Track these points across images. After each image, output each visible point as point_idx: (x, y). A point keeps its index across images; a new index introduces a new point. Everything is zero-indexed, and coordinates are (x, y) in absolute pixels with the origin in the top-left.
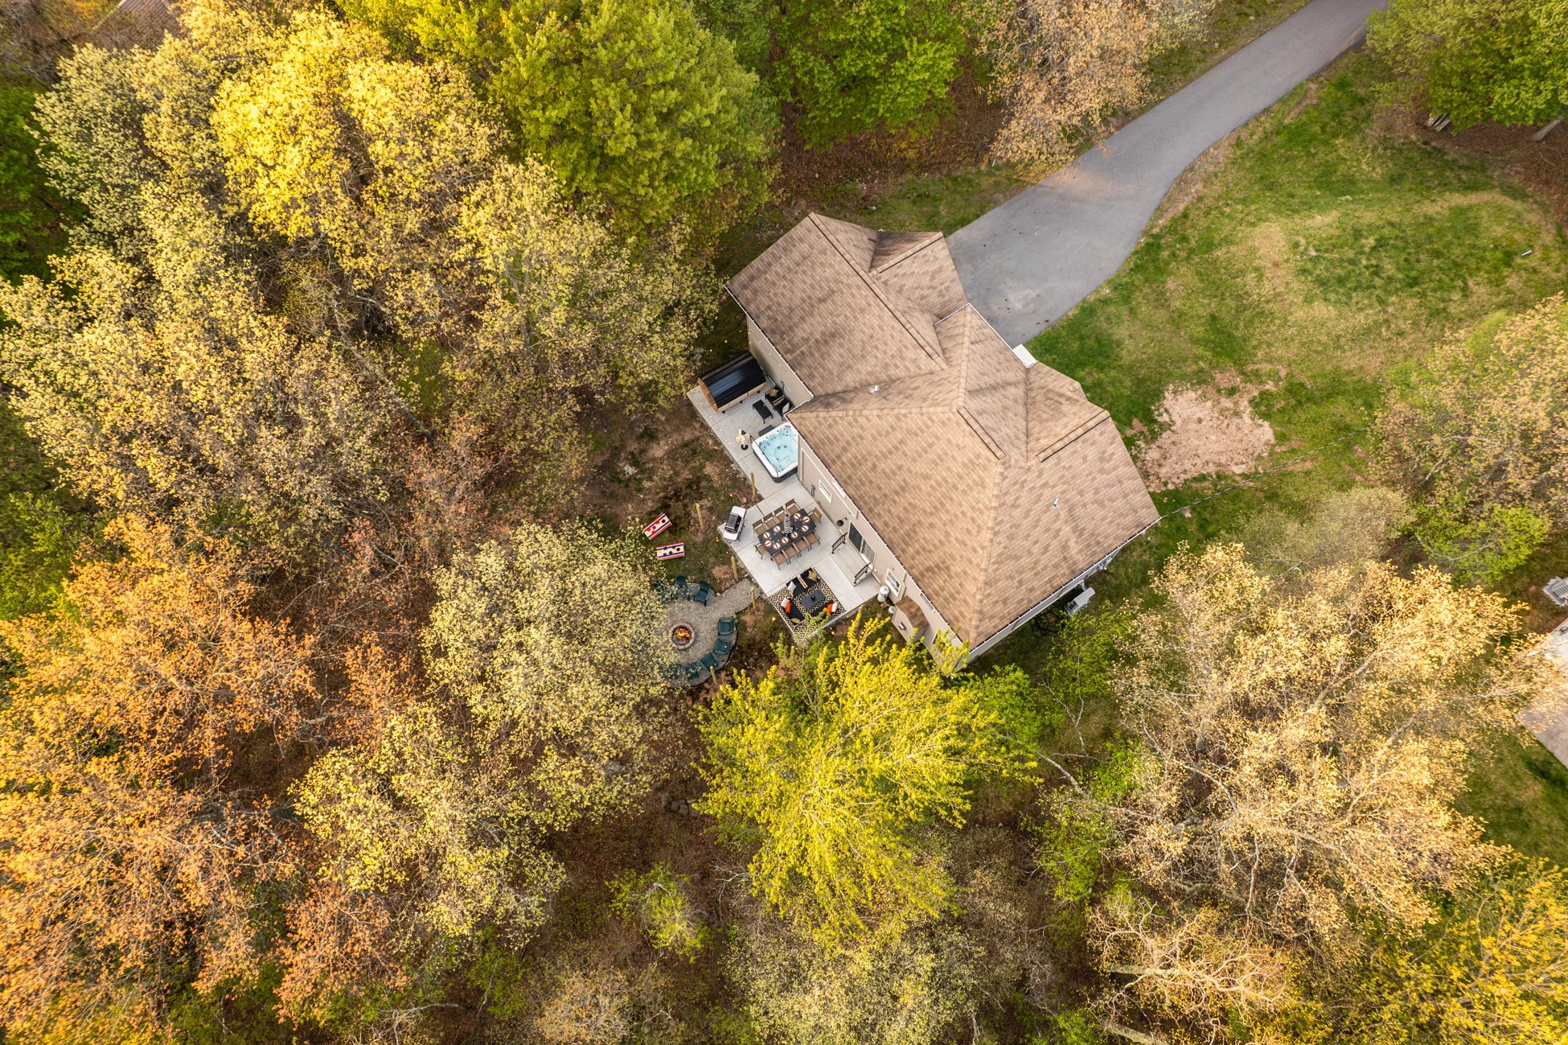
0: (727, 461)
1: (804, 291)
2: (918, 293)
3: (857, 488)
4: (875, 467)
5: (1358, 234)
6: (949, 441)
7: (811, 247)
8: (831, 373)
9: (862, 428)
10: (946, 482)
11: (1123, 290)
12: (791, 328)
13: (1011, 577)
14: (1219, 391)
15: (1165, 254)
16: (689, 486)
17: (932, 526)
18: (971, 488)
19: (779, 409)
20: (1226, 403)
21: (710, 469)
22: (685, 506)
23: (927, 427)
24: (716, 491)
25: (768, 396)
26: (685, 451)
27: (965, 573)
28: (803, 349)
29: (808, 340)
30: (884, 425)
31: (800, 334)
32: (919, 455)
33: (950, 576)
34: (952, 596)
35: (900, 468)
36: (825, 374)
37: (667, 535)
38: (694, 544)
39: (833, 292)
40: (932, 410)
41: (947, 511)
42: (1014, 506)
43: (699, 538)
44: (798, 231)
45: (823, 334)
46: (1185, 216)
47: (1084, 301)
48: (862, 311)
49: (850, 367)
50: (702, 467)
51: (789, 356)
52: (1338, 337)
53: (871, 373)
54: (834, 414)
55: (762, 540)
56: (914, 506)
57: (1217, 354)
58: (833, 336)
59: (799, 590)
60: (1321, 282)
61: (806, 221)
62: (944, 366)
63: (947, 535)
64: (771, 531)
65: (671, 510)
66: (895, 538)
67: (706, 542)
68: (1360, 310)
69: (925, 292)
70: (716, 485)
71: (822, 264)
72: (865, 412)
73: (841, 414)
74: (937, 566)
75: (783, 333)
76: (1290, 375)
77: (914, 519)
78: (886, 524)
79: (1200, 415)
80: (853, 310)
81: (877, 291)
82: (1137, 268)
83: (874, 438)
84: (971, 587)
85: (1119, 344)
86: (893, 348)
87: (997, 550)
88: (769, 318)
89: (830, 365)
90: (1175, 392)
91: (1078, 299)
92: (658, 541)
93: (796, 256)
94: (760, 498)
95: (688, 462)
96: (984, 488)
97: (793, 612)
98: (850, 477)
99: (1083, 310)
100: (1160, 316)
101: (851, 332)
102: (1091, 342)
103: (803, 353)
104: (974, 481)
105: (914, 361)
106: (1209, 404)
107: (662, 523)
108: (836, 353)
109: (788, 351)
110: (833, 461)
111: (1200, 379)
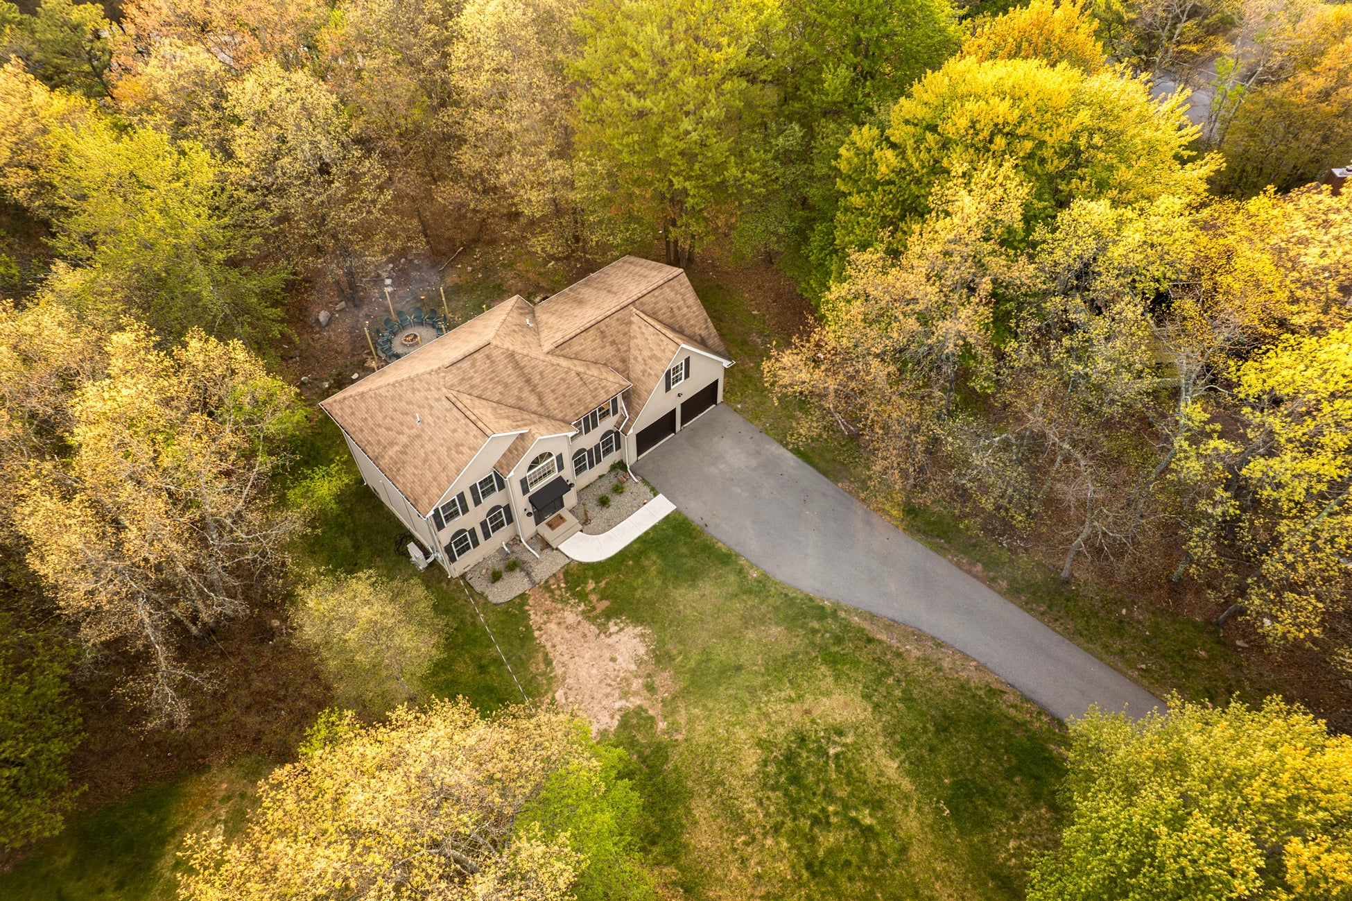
1: (618, 283)
11: (758, 588)
14: (649, 675)
15: (816, 625)
20: (637, 684)
42: (414, 390)
46: (870, 640)
47: (738, 555)
52: (723, 784)
57: (693, 672)
60: (790, 758)
68: (761, 803)
76: (675, 744)
79: (620, 660)
82: (791, 602)
85: (693, 586)
90: (643, 635)
91: (737, 549)
99: (728, 556)
100: (734, 620)
102: (691, 563)
106: (633, 667)
108: (566, 307)
111: (661, 657)
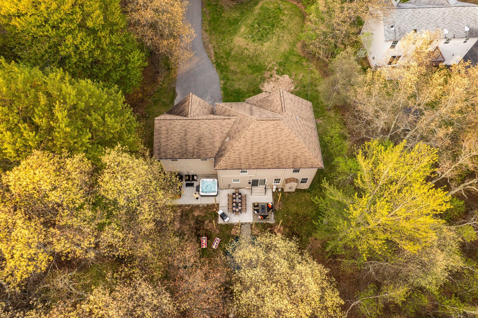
0: (197, 207)
1: (178, 138)
2: (201, 112)
3: (254, 165)
4: (252, 155)
5: (253, 26)
6: (263, 129)
7: (165, 126)
8: (211, 148)
9: (238, 150)
10: (274, 138)
11: (225, 78)
12: (186, 150)
13: (310, 143)
14: (269, 78)
15: (222, 64)
16: (197, 224)
17: (282, 152)
18: (281, 133)
19: (193, 180)
20: (273, 79)
21: (196, 214)
22: (203, 229)
23: (254, 132)
24: (205, 216)
25: (186, 180)
26: (184, 217)
27: (302, 153)
28: (196, 151)
29: (194, 148)
30: (243, 143)
31: (190, 149)
32: (260, 140)
33: (300, 158)
34: (305, 161)
35: (259, 148)
36: (210, 150)
37: (209, 241)
38: (218, 234)
39: (186, 130)
40: (250, 127)
41: (282, 145)
42: (293, 127)
43: (218, 231)
44: (157, 126)
45: (196, 142)
46: (216, 53)
47: (221, 88)
48: (199, 126)
49: (213, 142)
50: (193, 215)
51: (195, 157)
52: (275, 47)
53: (221, 138)
54: (227, 155)
55: (235, 211)
56: (273, 153)
57: (259, 72)
58: (199, 140)
59: (258, 211)
60: (260, 40)
61: (156, 122)
62: (235, 117)
63: (288, 150)
64: (233, 207)
65: (201, 234)
66: (277, 165)
67: (220, 230)
68: (272, 38)
69: (202, 111)
70: (203, 215)
71: (174, 127)
72: (234, 146)
73: (228, 153)
74: (294, 159)
75: (186, 153)
76: (277, 62)
77: (276, 155)
78: (271, 164)
79: (272, 86)
80: (197, 129)
81: (197, 118)
82: (221, 72)
83: (244, 149)
84: (307, 154)
85: (239, 89)
86: (218, 127)
87: (302, 140)
88: (177, 154)
89: (208, 147)
90: (262, 87)
91: (219, 89)
92: (209, 245)
93: (164, 132)
94: (218, 204)
95: (188, 219)
96: (283, 130)
97: (264, 217)
98: (249, 165)
99: (223, 90)
100: (239, 76)
101: (203, 134)
102: (234, 94)
103: (197, 152)
104: (280, 131)
105: (227, 124)
106: (271, 82)
107: (204, 240)
108: (206, 142)
109: (193, 156)
110: (240, 166)
111: (263, 80)
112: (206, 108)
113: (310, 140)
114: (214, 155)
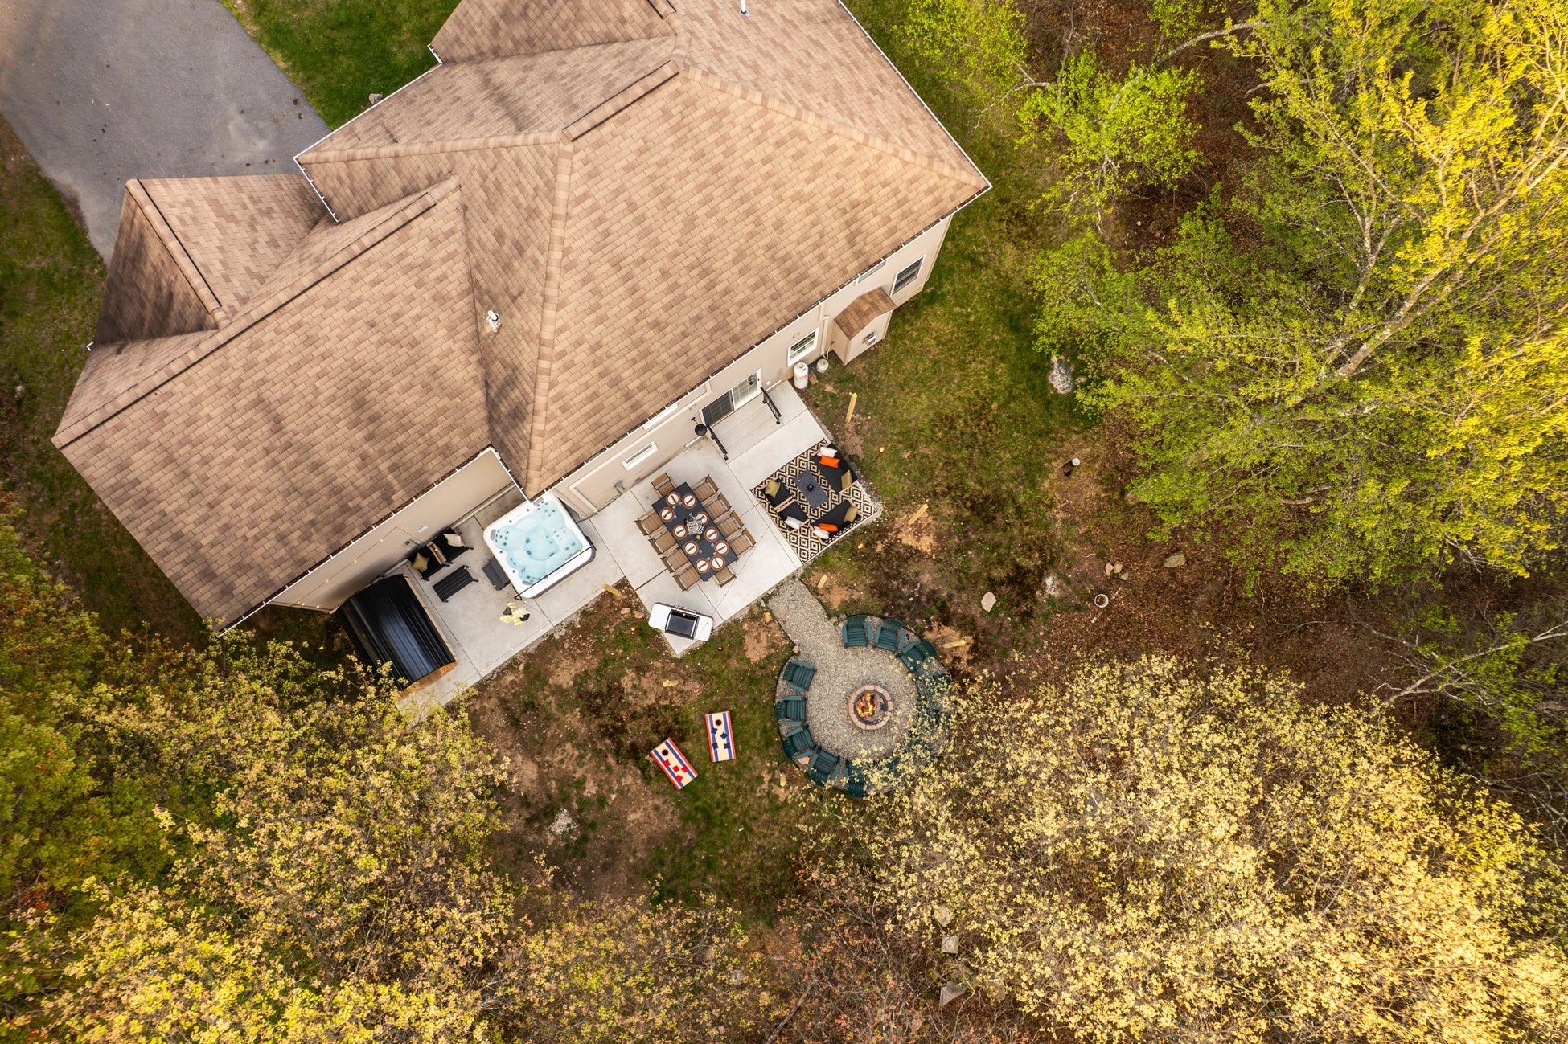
0: (548, 646)
1: (250, 463)
2: (263, 248)
3: (690, 364)
4: (657, 325)
6: (629, 168)
7: (142, 445)
8: (443, 411)
9: (578, 343)
10: (705, 184)
12: (336, 492)
13: (869, 102)
16: (597, 711)
17: (779, 225)
18: (724, 138)
19: (452, 552)
21: (564, 676)
22: (634, 716)
23: (593, 209)
24: (605, 663)
25: (425, 575)
26: (527, 723)
27: (867, 173)
28: (383, 466)
29: (364, 457)
30: (578, 297)
31: (349, 474)
32: (648, 231)
33: (869, 202)
34: (900, 204)
35: (665, 274)
36: (444, 421)
37: (688, 745)
38: (705, 696)
39: (259, 400)
40: (562, 195)
41: (758, 191)
42: (756, 69)
43: (695, 688)
44: (97, 473)
45: (354, 424)
48: (310, 341)
49: (434, 372)
50: (559, 690)
51: (399, 496)
53: (452, 331)
54: (541, 400)
55: (712, 572)
56: (740, 255)
58: (360, 405)
59: (796, 512)
61: (72, 455)
62: (452, 183)
63: (799, 197)
64: (693, 560)
65: (641, 741)
66: (790, 298)
67: (701, 675)
69: (263, 238)
70: (595, 663)
71: (190, 422)
72: (547, 335)
73: (543, 385)
74: (848, 224)
75: (345, 510)
77: (762, 259)
78: (764, 312)
80: (307, 360)
81: (268, 306)
83: (601, 320)
84: (891, 168)
86: (402, 283)
87: (833, 116)
88: (306, 538)
89: (426, 413)
92: (700, 760)
93: (162, 479)
94: (623, 584)
95: (549, 718)
96: (725, 112)
97: (837, 519)
98: (669, 376)
101: (356, 366)
102: (342, 38)
103: (393, 468)
104: (712, 130)
105: (434, 242)
107: (668, 755)
108: (399, 398)
109: (387, 498)
110: (634, 408)
112: (269, 213)
113: (860, 89)
114: (481, 433)
